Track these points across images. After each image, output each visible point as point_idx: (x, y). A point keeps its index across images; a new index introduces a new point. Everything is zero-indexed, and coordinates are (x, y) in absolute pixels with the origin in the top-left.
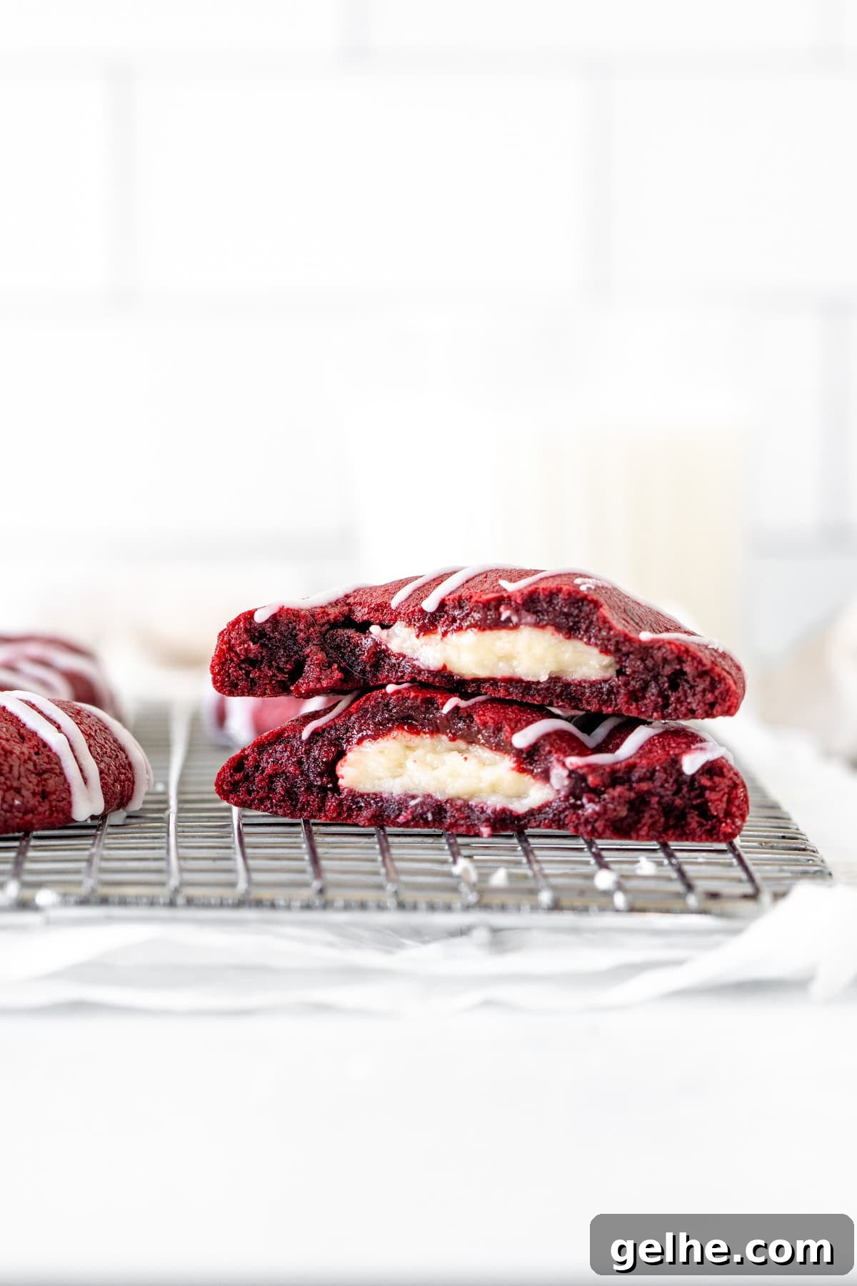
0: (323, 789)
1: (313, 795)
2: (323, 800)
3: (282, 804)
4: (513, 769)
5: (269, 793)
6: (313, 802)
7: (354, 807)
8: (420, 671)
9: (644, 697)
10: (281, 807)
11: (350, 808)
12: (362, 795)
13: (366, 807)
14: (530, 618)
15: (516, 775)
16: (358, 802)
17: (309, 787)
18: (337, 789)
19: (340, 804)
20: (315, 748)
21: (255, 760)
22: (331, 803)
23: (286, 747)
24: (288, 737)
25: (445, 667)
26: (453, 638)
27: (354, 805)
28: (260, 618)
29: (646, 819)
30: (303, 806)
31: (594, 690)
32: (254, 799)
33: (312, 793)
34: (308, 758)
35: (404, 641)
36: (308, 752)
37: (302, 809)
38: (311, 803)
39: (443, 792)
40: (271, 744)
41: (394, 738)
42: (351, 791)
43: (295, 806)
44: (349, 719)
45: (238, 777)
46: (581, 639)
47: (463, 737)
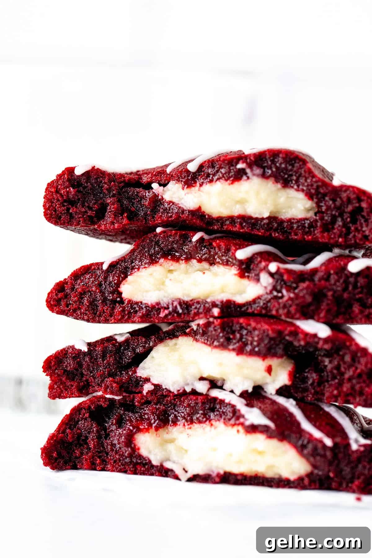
0: (114, 302)
1: (107, 306)
2: (113, 308)
3: (87, 312)
4: (236, 275)
5: (80, 305)
6: (106, 310)
7: (132, 311)
8: (183, 211)
9: (333, 228)
10: (86, 314)
11: (129, 312)
12: (137, 303)
13: (139, 310)
14: (258, 171)
15: (237, 279)
16: (135, 308)
17: (105, 300)
18: (122, 301)
19: (123, 310)
20: (111, 275)
21: (72, 284)
22: (118, 309)
23: (92, 275)
24: (94, 269)
25: (200, 208)
26: (207, 187)
27: (132, 310)
28: (78, 172)
29: (324, 306)
30: (100, 313)
31: (300, 224)
32: (70, 309)
33: (106, 304)
34: (105, 282)
35: (174, 193)
36: (106, 278)
37: (100, 316)
38: (105, 311)
39: (188, 296)
40: (83, 274)
41: (161, 265)
42: (130, 301)
43: (95, 314)
44: (134, 254)
45: (60, 295)
46: (292, 187)
47: (206, 260)
